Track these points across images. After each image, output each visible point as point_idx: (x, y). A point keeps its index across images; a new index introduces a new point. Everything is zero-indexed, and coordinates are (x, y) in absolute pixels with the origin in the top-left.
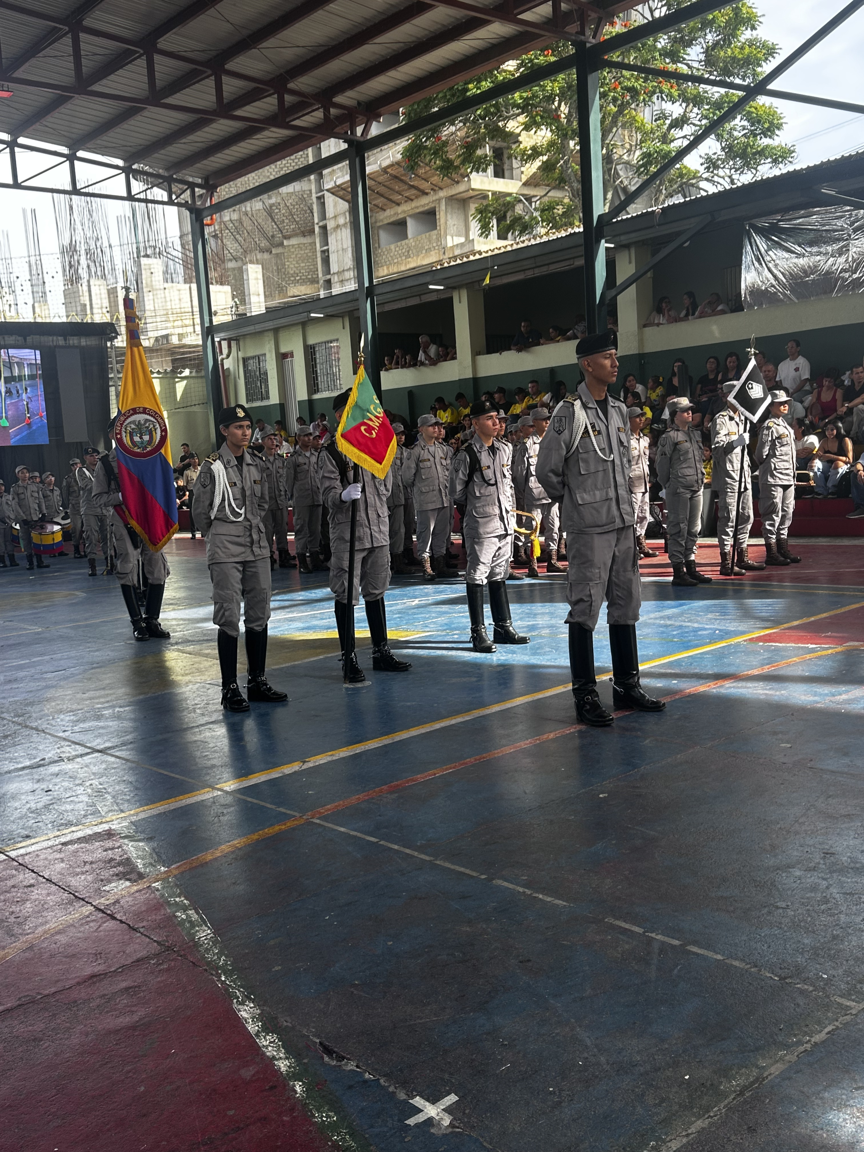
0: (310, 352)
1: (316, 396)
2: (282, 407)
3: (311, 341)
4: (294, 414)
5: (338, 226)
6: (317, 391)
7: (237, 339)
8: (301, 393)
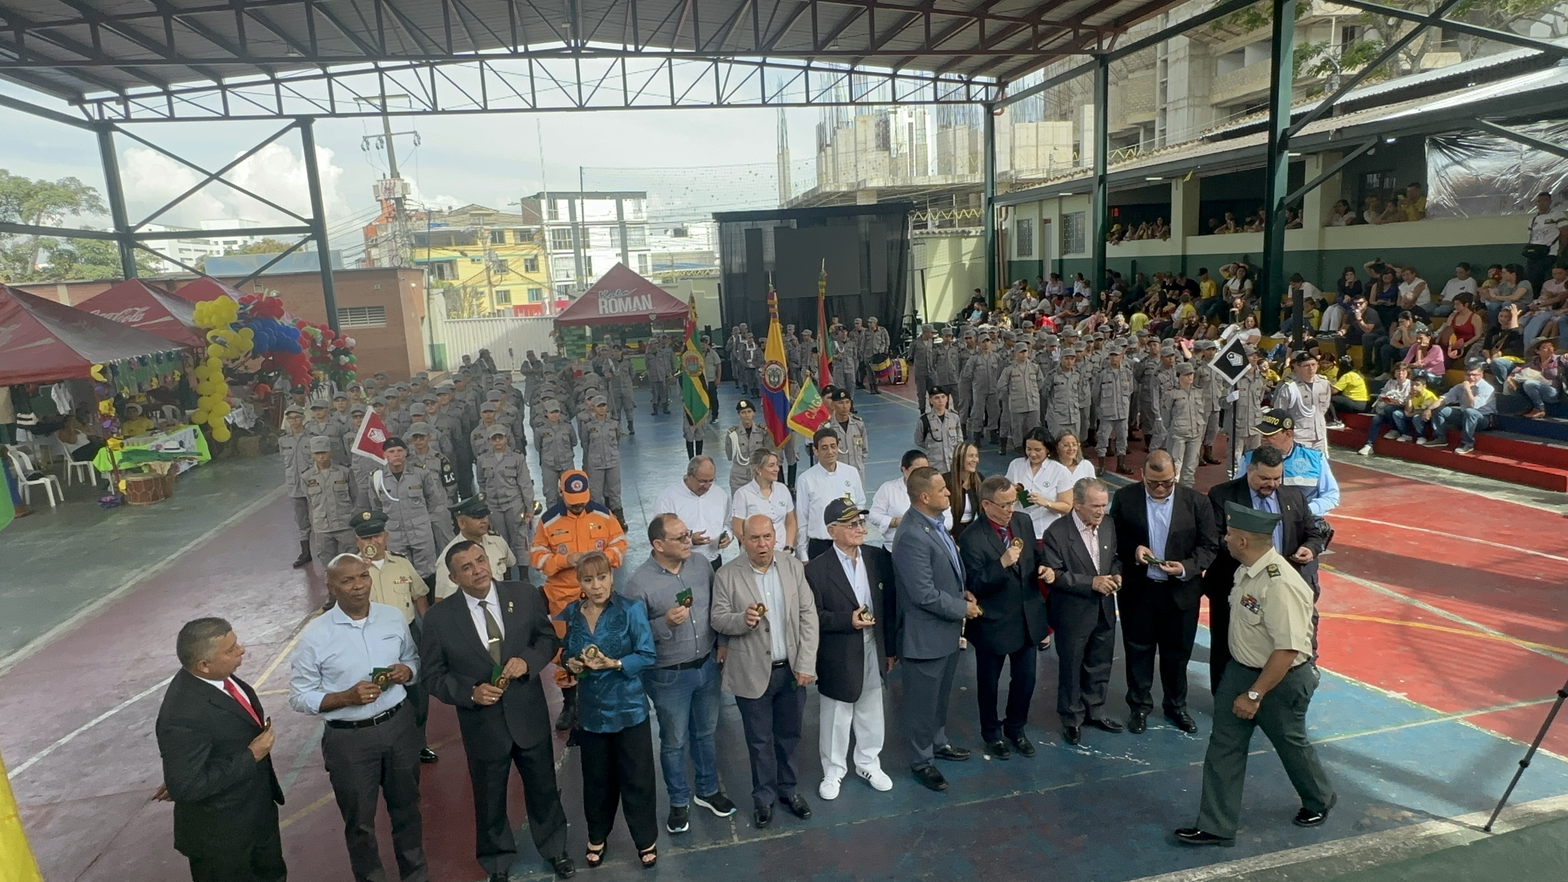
0: (1065, 220)
1: (1065, 257)
2: (1041, 262)
3: (1064, 212)
4: (1048, 271)
5: (1178, 60)
6: (1065, 253)
7: (1014, 206)
8: (1055, 255)
